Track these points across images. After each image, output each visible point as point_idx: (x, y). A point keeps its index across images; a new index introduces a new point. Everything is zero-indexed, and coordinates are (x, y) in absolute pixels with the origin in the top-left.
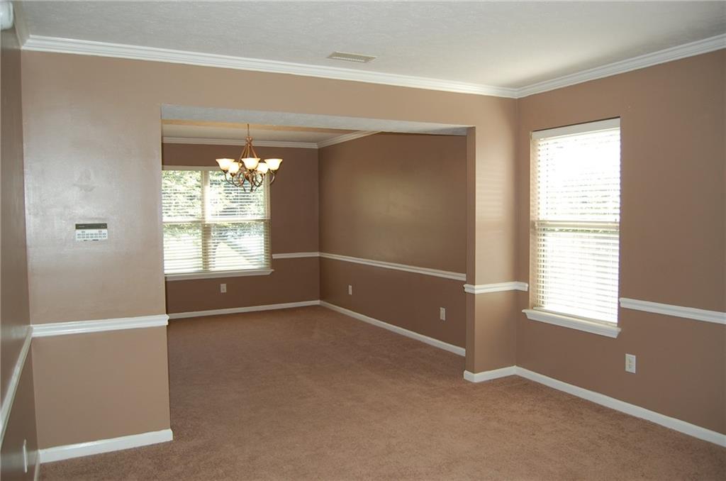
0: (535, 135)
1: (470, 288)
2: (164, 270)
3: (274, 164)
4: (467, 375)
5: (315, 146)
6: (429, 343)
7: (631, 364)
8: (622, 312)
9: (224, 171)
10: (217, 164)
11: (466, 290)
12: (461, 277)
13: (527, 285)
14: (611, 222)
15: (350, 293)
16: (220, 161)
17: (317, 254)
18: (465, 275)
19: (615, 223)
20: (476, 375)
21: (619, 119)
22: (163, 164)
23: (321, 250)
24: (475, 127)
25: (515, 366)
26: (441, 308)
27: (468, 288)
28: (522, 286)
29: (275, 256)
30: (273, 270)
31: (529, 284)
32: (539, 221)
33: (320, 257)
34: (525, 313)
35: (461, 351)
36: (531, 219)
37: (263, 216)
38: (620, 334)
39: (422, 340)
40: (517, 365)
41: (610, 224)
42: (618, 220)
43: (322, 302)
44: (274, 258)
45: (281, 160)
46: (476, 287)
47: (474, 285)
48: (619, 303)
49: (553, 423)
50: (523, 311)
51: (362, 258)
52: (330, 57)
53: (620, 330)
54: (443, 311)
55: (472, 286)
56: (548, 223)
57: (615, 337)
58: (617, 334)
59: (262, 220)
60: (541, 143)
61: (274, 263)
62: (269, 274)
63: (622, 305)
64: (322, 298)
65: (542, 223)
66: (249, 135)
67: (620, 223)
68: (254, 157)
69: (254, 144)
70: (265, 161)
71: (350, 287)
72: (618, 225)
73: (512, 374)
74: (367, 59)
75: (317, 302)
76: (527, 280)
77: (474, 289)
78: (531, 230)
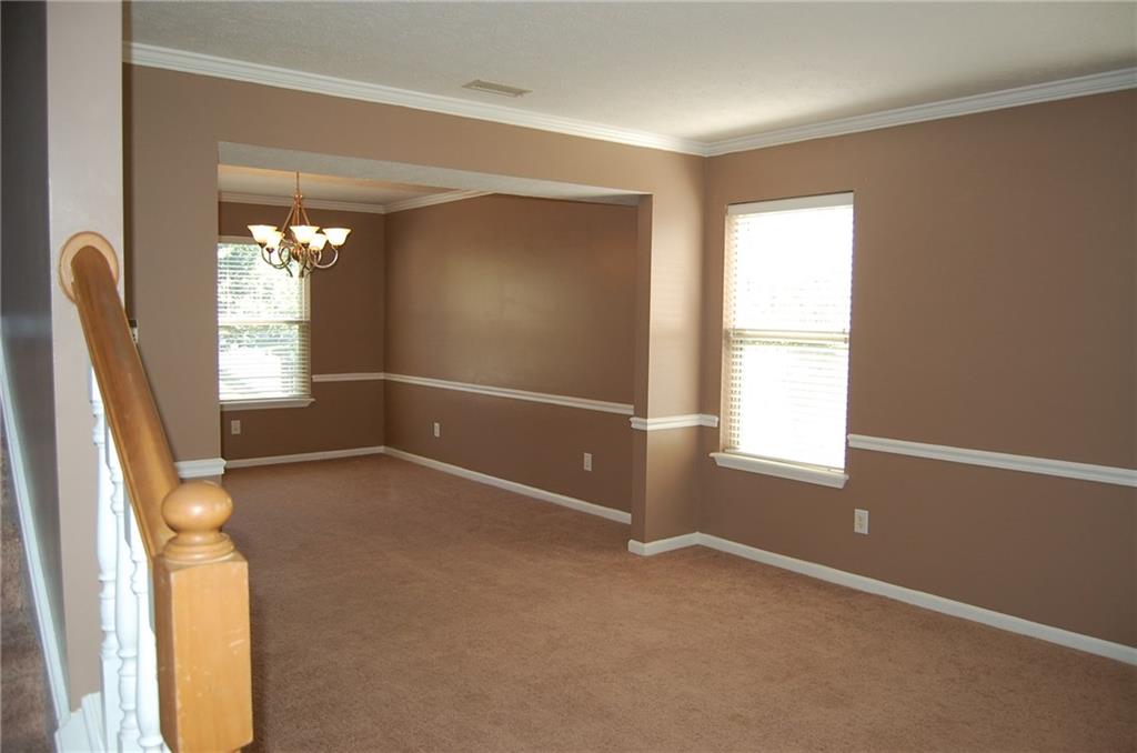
0: (731, 209)
1: (640, 423)
2: (218, 394)
3: (338, 236)
4: (634, 545)
5: (381, 210)
6: (564, 504)
7: (861, 521)
8: (852, 454)
9: (260, 244)
10: (250, 234)
11: (633, 426)
12: (626, 409)
13: (717, 419)
14: (839, 333)
15: (437, 434)
16: (253, 228)
17: (381, 376)
18: (632, 407)
19: (844, 333)
20: (647, 545)
21: (852, 194)
22: (220, 234)
23: (386, 370)
24: (651, 196)
25: (697, 533)
26: (586, 454)
27: (636, 423)
28: (709, 420)
29: (318, 378)
30: (313, 400)
31: (719, 416)
32: (734, 329)
33: (384, 380)
34: (713, 458)
35: (625, 517)
36: (724, 327)
37: (298, 315)
38: (847, 483)
39: (555, 502)
40: (701, 531)
41: (835, 336)
42: (848, 330)
43: (389, 449)
44: (315, 380)
45: (348, 231)
46: (649, 420)
47: (646, 417)
48: (847, 441)
49: (764, 603)
50: (712, 455)
51: (461, 381)
52: (468, 86)
53: (848, 477)
54: (588, 457)
55: (642, 420)
56: (747, 332)
57: (841, 486)
58: (843, 482)
59: (296, 322)
60: (738, 221)
61: (315, 389)
62: (306, 405)
63: (851, 444)
64: (386, 444)
65: (739, 333)
66: (298, 189)
67: (850, 333)
68: (306, 224)
69: (306, 204)
70: (324, 230)
71: (437, 425)
72: (848, 336)
73: (693, 544)
74: (519, 92)
75: (381, 449)
76: (718, 413)
77: (646, 424)
78: (724, 342)
